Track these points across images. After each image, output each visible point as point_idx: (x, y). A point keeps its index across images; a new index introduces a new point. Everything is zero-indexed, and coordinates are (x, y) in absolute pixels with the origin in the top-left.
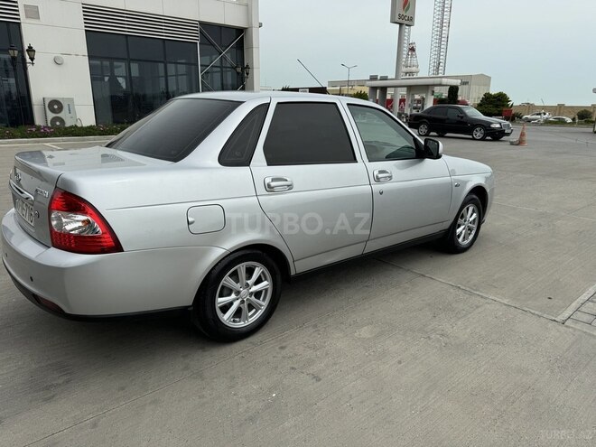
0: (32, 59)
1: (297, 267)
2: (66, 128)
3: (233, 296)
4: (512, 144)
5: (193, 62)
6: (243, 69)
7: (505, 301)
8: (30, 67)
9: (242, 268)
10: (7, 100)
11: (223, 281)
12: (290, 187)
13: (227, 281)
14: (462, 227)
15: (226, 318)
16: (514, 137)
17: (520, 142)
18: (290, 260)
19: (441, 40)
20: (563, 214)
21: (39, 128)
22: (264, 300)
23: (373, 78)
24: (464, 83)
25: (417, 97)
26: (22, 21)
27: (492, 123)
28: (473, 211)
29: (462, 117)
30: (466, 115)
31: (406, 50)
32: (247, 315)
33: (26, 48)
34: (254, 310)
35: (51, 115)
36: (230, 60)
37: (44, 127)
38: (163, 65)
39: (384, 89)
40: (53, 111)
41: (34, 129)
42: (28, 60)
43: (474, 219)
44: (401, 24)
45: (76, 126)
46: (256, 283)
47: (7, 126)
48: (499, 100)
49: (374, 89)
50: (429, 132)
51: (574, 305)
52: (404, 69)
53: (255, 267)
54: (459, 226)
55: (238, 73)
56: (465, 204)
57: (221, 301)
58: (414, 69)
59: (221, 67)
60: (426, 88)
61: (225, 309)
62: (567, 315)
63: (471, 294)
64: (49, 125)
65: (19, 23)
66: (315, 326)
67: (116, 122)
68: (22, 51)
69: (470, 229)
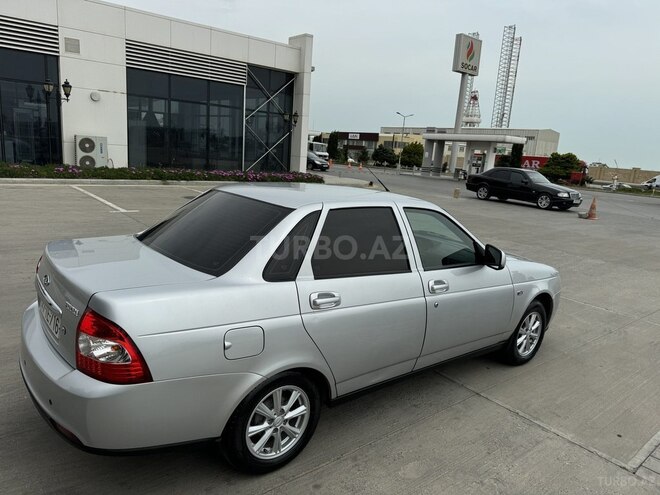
0: (67, 95)
1: (338, 390)
2: (96, 170)
3: (266, 424)
4: (581, 216)
5: (237, 105)
6: (291, 116)
7: (569, 437)
8: (64, 103)
9: (278, 392)
10: (35, 126)
11: (256, 409)
12: (338, 303)
13: (261, 407)
14: (524, 337)
15: (256, 448)
16: (584, 209)
17: (590, 216)
18: (332, 383)
19: (506, 89)
20: (636, 317)
21: (67, 167)
22: (299, 427)
23: (431, 130)
24: (530, 138)
25: (477, 152)
26: (61, 54)
27: (559, 192)
28: (537, 319)
29: (526, 183)
30: (530, 180)
31: (468, 99)
32: (279, 444)
33: (62, 83)
34: (287, 438)
35: (81, 154)
36: (277, 106)
37: (73, 167)
38: (205, 107)
39: (441, 143)
40: (84, 149)
41: (61, 169)
42: (63, 96)
43: (537, 329)
44: (464, 74)
45: (107, 168)
46: (292, 409)
47: (33, 163)
48: (568, 161)
49: (430, 142)
50: (489, 195)
51: (647, 447)
52: (465, 119)
53: (293, 390)
54: (520, 336)
55: (285, 121)
56: (528, 312)
57: (253, 430)
58: (475, 119)
59: (268, 112)
60: (488, 144)
61: (256, 438)
62: (638, 462)
63: (531, 424)
64: (78, 165)
65: (58, 57)
66: (355, 459)
67: (150, 164)
68: (57, 86)
69: (532, 339)
